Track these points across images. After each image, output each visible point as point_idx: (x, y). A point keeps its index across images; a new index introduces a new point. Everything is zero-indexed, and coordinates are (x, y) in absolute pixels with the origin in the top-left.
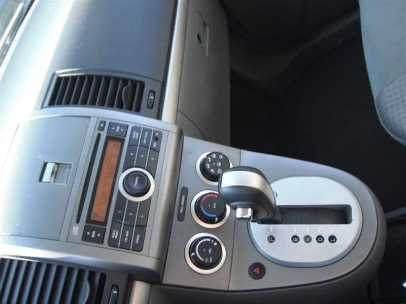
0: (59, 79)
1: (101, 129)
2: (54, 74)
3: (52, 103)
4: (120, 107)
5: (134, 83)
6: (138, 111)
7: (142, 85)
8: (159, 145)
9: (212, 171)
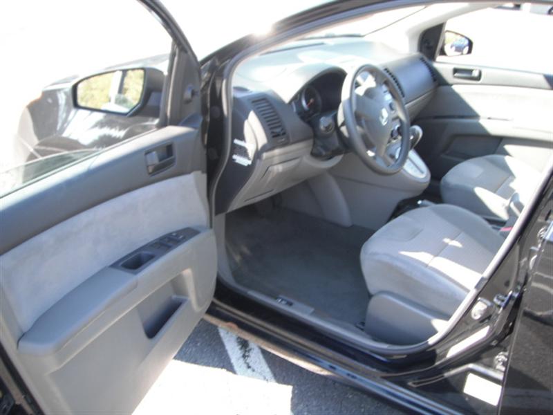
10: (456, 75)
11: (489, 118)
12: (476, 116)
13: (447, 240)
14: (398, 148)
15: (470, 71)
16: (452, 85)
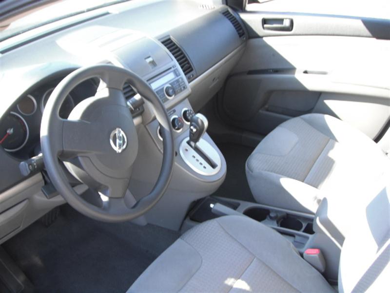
0: (169, 39)
1: (173, 67)
2: (169, 36)
3: (163, 43)
4: (182, 67)
5: (190, 67)
6: (185, 74)
7: (192, 70)
8: (183, 90)
9: (188, 115)
10: (265, 26)
11: (306, 72)
12: (291, 69)
13: (230, 282)
14: (186, 137)
15: (281, 21)
16: (262, 37)
